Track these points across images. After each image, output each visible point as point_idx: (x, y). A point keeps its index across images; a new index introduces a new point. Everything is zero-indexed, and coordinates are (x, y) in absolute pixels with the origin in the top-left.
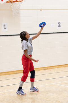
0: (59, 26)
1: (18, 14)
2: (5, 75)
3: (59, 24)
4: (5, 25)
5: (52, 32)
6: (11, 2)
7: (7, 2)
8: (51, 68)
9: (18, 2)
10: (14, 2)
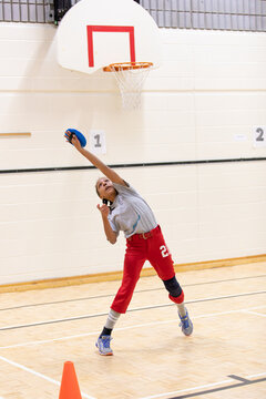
0: (260, 139)
1: (137, 104)
2: (97, 282)
3: (259, 134)
4: (97, 137)
5: (239, 157)
6: (117, 69)
7: (105, 69)
8: (234, 262)
9: (137, 67)
10: (125, 68)
